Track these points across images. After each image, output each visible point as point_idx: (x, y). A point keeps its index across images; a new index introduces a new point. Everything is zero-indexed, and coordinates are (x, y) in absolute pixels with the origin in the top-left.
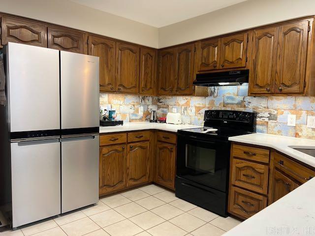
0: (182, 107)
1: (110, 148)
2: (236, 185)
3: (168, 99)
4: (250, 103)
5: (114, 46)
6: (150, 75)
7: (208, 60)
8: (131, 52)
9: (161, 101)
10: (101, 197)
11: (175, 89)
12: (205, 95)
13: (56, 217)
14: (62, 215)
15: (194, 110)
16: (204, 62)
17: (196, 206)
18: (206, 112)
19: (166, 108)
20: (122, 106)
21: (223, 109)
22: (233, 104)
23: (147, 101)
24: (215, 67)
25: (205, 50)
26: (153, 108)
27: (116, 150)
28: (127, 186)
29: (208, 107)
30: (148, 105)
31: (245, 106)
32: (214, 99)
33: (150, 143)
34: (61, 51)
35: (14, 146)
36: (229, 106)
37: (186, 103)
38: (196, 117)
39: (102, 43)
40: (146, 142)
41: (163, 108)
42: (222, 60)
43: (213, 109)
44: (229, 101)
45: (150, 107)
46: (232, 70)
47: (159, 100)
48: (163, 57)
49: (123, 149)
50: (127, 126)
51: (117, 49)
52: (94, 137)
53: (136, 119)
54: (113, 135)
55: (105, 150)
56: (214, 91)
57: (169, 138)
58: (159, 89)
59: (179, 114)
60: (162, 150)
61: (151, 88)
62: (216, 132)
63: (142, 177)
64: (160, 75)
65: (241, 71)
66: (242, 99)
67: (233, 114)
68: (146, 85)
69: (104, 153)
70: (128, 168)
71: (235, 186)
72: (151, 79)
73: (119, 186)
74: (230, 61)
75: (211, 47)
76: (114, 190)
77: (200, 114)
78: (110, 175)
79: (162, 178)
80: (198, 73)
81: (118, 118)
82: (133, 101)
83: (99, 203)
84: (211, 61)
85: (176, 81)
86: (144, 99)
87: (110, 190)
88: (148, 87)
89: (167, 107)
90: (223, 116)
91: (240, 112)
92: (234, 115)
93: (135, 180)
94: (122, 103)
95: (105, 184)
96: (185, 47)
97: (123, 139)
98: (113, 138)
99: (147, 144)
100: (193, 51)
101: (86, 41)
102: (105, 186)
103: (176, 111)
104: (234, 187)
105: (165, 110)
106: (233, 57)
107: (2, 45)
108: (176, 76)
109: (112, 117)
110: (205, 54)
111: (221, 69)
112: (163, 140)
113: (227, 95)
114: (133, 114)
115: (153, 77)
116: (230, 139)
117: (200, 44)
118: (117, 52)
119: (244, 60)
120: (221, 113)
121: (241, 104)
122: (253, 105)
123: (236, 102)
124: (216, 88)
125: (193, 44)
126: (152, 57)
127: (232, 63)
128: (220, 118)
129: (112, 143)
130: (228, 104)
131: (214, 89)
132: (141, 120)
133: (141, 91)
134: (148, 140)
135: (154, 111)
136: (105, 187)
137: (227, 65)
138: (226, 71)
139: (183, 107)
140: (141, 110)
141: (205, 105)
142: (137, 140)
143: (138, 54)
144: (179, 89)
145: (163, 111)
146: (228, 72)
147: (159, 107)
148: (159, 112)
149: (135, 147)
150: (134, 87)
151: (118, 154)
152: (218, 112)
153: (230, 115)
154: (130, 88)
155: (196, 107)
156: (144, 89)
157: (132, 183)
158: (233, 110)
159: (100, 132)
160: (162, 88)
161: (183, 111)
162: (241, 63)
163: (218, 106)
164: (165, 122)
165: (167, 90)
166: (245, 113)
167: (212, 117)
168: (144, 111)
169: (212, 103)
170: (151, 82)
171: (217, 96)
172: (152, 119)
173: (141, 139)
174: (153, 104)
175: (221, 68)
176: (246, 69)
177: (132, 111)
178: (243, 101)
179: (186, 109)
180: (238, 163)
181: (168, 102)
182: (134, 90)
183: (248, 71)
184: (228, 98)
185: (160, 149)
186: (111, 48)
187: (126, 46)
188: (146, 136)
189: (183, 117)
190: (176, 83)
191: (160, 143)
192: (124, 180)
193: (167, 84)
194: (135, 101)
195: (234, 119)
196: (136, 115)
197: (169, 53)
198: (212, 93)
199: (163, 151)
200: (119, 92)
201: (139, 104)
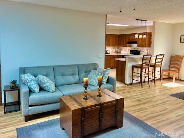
0: (125, 49)
12: (130, 46)
15: (128, 50)
18: (130, 51)
20: (109, 50)
26: (117, 50)
27: (108, 59)
43: (132, 50)
44: (135, 48)
46: (134, 41)
47: (119, 48)
49: (110, 59)
50: (110, 54)
58: (119, 45)
59: (124, 51)
61: (117, 44)
70: (111, 64)
72: (117, 42)
80: (128, 41)
81: (108, 52)
84: (130, 39)
86: (115, 47)
89: (121, 49)
94: (109, 48)
97: (110, 57)
100: (127, 36)
108: (123, 42)
110: (129, 37)
111: (132, 41)
114: (112, 51)
118: (109, 37)
129: (108, 57)
132: (114, 53)
140: (114, 50)
141: (130, 49)
142: (113, 57)
150: (112, 44)
156: (115, 45)
164: (120, 53)
165: (121, 45)
169: (132, 48)
174: (117, 48)
176: (137, 41)
177: (112, 50)
190: (123, 44)
198: (132, 46)
200: (109, 46)
201: (114, 49)
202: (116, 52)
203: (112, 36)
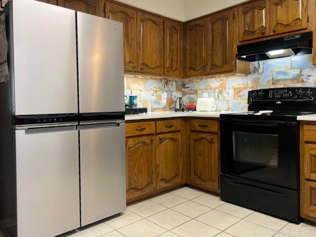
0: (215, 91)
1: (137, 140)
2: (311, 178)
3: (197, 82)
4: (310, 76)
5: (135, 16)
6: (175, 53)
7: (253, 26)
8: (154, 24)
9: (186, 86)
10: (129, 203)
11: (209, 67)
12: (247, 72)
13: (74, 232)
14: (81, 228)
15: (232, 92)
16: (247, 29)
17: (252, 212)
18: (250, 93)
19: (193, 94)
20: (142, 93)
21: (273, 87)
22: (285, 80)
23: (170, 86)
24: (263, 33)
25: (249, 15)
26: (177, 95)
27: (144, 143)
28: (158, 188)
29: (252, 87)
30: (172, 91)
31: (303, 81)
32: (259, 76)
33: (181, 134)
34: (78, 12)
35: (20, 134)
36: (281, 82)
37: (220, 85)
38: (236, 101)
39: (121, 12)
40: (177, 133)
41: (190, 94)
42: (274, 24)
43: (258, 89)
44: (281, 77)
45: (174, 94)
46: (287, 34)
47: (184, 85)
48: (190, 30)
49: (152, 141)
50: (149, 115)
51: (139, 20)
52: (118, 124)
53: (159, 109)
54: (140, 124)
55: (131, 142)
56: (259, 66)
57: (207, 126)
58: (187, 70)
59: (212, 99)
60: (198, 142)
61: (177, 68)
62: (271, 114)
63: (174, 177)
64: (188, 52)
65: (301, 34)
66: (299, 73)
67: (288, 92)
68: (171, 65)
69: (130, 146)
70: (158, 166)
71: (309, 180)
72: (177, 58)
73: (148, 190)
74: (284, 23)
75: (256, 11)
76: (144, 194)
77: (240, 96)
78: (137, 174)
79: (200, 178)
80: (240, 44)
81: (140, 106)
82: (155, 86)
83: (125, 212)
84: (257, 27)
85: (210, 57)
86: (167, 83)
87: (138, 194)
88: (174, 67)
89: (196, 92)
90: (273, 95)
91: (299, 89)
92: (290, 92)
93: (166, 181)
94: (142, 88)
95: (132, 187)
96: (220, 15)
97: (150, 129)
98: (139, 127)
99: (178, 136)
100: (231, 18)
101: (103, 8)
102: (132, 189)
103: (207, 96)
104: (308, 182)
105: (192, 96)
106: (288, 19)
107: (2, 7)
108: (210, 52)
109: (133, 104)
110: (248, 20)
111: (272, 36)
112: (199, 129)
113: (277, 70)
114: (156, 102)
115: (179, 55)
116: (299, 118)
117: (241, 9)
118: (139, 23)
119: (305, 19)
120: (271, 93)
121: (297, 78)
122: (314, 78)
123: (290, 77)
124: (261, 62)
125: (231, 10)
126: (177, 31)
127: (288, 25)
128: (270, 98)
129: (139, 133)
130: (279, 81)
131: (258, 64)
132: (164, 109)
133: (166, 72)
134: (179, 131)
135: (180, 98)
136: (132, 191)
137: (280, 29)
138: (280, 36)
139: (217, 91)
140: (164, 96)
141: (247, 85)
142: (167, 130)
143: (162, 27)
144: (213, 66)
145: (189, 98)
146: (283, 38)
147: (184, 94)
148: (186, 100)
149: (165, 139)
150: (158, 67)
151: (145, 147)
152: (266, 91)
153: (285, 93)
154: (154, 68)
155: (235, 89)
156: (169, 69)
157: (163, 185)
158: (286, 87)
159: (125, 119)
160: (191, 68)
161: (216, 95)
162: (302, 24)
163: (265, 85)
164: (195, 110)
165: (197, 69)
166: (306, 89)
167: (258, 99)
168: (168, 99)
169: (257, 81)
170: (177, 61)
171: (263, 72)
172: (178, 107)
173: (172, 129)
174: (178, 90)
175: (272, 33)
176: (307, 31)
177: (154, 98)
178: (300, 75)
179: (221, 92)
180: (313, 150)
181: (195, 87)
182: (158, 70)
183: (311, 33)
184: (279, 73)
185: (195, 141)
186: (131, 18)
187: (148, 17)
188: (177, 125)
189: (218, 102)
190: (210, 60)
191: (194, 133)
192: (154, 182)
193: (198, 63)
194: (158, 86)
195: (290, 97)
196: (159, 104)
197: (198, 25)
198: (256, 70)
199: (200, 144)
200: (142, 72)
201: (161, 89)
202: (171, 103)
203: (154, 22)
